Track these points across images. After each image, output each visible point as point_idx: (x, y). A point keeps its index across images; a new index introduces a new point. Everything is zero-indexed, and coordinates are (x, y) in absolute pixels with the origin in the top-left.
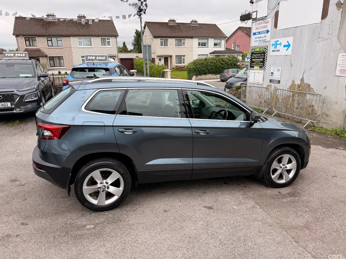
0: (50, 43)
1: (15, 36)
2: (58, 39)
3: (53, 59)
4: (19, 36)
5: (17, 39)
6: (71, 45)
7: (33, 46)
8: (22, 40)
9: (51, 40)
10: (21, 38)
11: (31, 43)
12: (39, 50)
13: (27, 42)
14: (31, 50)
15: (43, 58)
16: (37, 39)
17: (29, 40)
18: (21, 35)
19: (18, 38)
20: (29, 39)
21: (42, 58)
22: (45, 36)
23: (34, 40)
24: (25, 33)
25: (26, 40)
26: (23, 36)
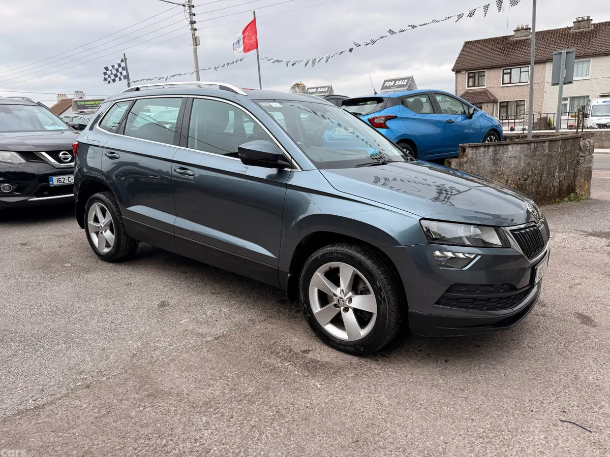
0: (507, 78)
1: (454, 72)
2: (523, 69)
3: (507, 107)
4: (460, 72)
5: (456, 77)
6: (544, 78)
7: (478, 86)
8: (464, 77)
9: (510, 73)
10: (463, 75)
11: (477, 81)
12: (485, 92)
13: (471, 80)
14: (474, 93)
15: (488, 104)
16: (487, 73)
17: (474, 77)
18: (464, 70)
19: (459, 75)
20: (475, 75)
21: (486, 104)
22: (501, 67)
23: (482, 76)
24: (470, 66)
25: (469, 77)
26: (466, 71)
